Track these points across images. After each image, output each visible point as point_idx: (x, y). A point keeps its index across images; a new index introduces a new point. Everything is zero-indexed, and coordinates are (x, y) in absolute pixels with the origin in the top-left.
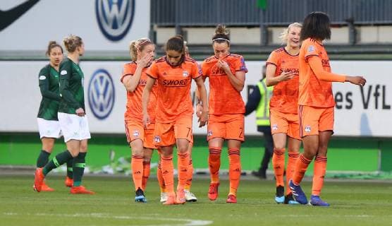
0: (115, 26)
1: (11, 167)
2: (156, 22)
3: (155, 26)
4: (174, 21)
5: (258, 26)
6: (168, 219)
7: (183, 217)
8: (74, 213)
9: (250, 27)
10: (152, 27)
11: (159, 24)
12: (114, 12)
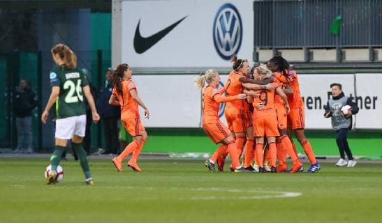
0: (228, 49)
1: (151, 153)
2: (258, 45)
3: (258, 49)
4: (272, 45)
5: (334, 48)
6: (269, 192)
7: (279, 190)
8: (198, 188)
9: (328, 49)
10: (255, 49)
11: (260, 47)
12: (227, 38)
